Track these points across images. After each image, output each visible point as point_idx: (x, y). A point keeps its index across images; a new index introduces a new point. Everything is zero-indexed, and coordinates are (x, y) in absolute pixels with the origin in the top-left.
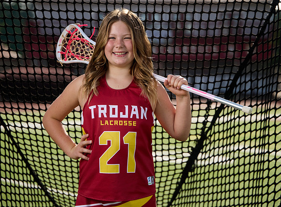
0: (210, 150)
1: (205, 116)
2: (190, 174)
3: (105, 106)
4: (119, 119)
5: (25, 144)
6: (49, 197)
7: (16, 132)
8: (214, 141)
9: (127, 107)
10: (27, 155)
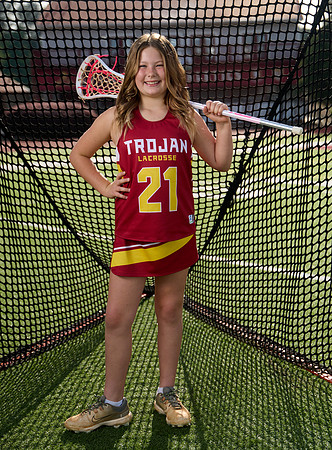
0: (249, 184)
1: (243, 148)
2: (228, 210)
3: (142, 141)
4: (158, 153)
5: (51, 186)
6: (80, 241)
7: (42, 173)
8: (254, 174)
9: (165, 140)
10: (54, 197)
